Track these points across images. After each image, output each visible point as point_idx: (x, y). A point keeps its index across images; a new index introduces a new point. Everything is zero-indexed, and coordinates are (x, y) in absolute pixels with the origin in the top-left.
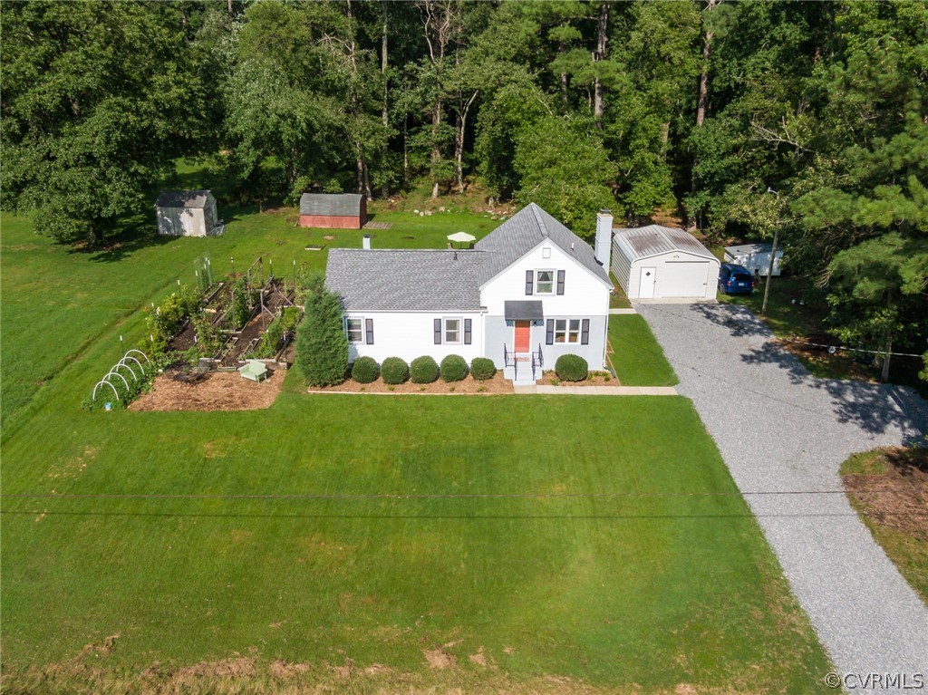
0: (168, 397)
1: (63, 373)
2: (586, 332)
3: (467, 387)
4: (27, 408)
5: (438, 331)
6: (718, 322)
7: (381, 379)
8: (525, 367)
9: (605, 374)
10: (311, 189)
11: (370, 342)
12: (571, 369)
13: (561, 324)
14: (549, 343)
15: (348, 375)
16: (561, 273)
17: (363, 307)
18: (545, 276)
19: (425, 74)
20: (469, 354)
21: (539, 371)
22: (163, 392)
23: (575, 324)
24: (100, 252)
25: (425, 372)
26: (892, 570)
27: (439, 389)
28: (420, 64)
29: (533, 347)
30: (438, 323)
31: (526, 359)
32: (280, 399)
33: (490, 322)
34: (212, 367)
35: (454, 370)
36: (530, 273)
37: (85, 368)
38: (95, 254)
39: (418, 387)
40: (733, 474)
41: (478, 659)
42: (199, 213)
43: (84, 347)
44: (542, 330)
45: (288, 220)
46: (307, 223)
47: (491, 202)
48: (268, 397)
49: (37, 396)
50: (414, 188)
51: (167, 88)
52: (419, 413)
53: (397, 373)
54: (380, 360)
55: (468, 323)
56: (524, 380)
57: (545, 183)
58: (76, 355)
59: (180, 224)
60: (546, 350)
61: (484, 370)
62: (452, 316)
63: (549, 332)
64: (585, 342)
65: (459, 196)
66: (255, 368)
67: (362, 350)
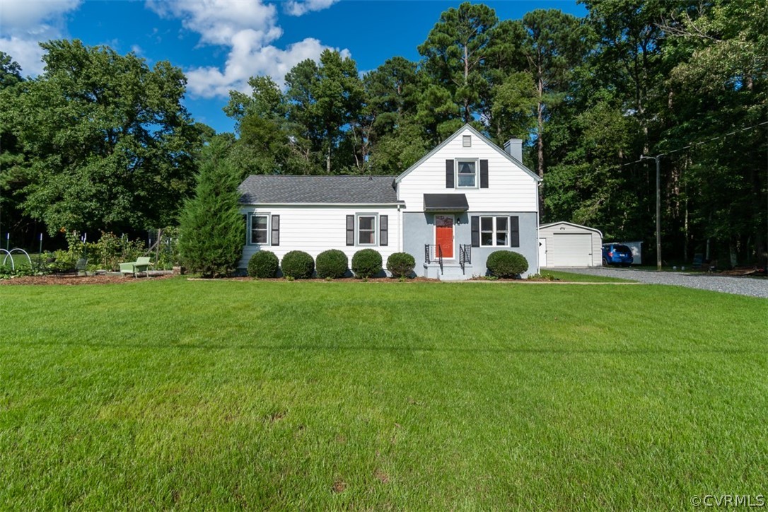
2: (515, 231)
5: (350, 230)
11: (275, 242)
13: (487, 223)
14: (474, 245)
15: (248, 270)
16: (484, 164)
17: (269, 201)
18: (466, 166)
23: (502, 223)
27: (349, 281)
29: (457, 252)
30: (350, 219)
31: (450, 263)
33: (409, 219)
36: (450, 164)
44: (466, 229)
55: (385, 219)
62: (366, 212)
63: (474, 231)
64: (515, 243)
67: (266, 247)
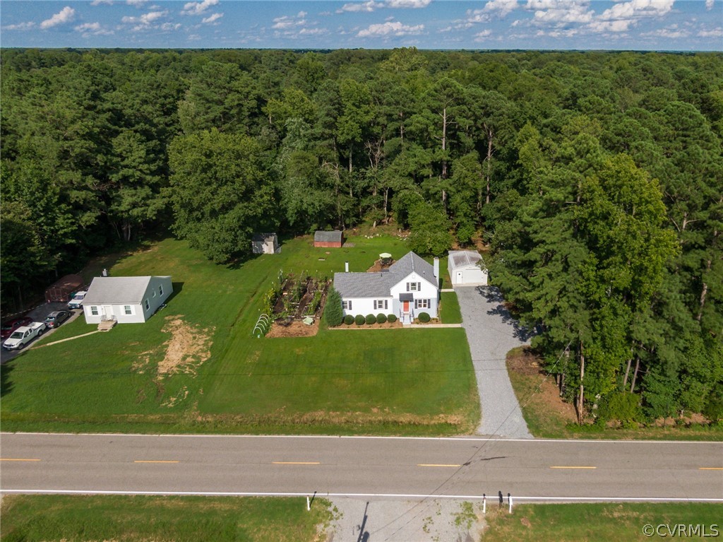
0: (279, 332)
1: (237, 323)
2: (429, 304)
3: (386, 326)
4: (230, 338)
5: (375, 305)
6: (484, 296)
7: (354, 323)
8: (407, 317)
9: (437, 319)
10: (319, 229)
11: (350, 309)
12: (424, 318)
13: (420, 301)
14: (416, 308)
15: (343, 322)
16: (419, 283)
17: (347, 297)
18: (414, 284)
19: (369, 174)
20: (387, 313)
21: (412, 319)
22: (276, 330)
23: (425, 301)
24: (230, 264)
25: (371, 320)
26: (509, 384)
27: (376, 326)
28: (367, 170)
29: (410, 310)
30: (375, 301)
31: (407, 314)
32: (319, 331)
33: (394, 301)
34: (292, 319)
35: (382, 319)
36: (408, 284)
37: (244, 321)
38: (228, 265)
39: (368, 326)
40: (472, 356)
41: (387, 410)
42: (271, 244)
43: (241, 312)
44: (414, 303)
45: (309, 243)
46: (317, 245)
47: (400, 230)
48: (315, 332)
49: (231, 333)
50: (364, 221)
51: (262, 196)
52: (369, 336)
53: (360, 320)
54: (354, 316)
55: (386, 301)
56: (407, 322)
57: (420, 231)
58: (239, 315)
59: (262, 249)
60: (415, 310)
61: (393, 319)
62: (380, 299)
63: (416, 304)
64: (429, 307)
65: (385, 226)
66: (308, 320)
67: (348, 312)
